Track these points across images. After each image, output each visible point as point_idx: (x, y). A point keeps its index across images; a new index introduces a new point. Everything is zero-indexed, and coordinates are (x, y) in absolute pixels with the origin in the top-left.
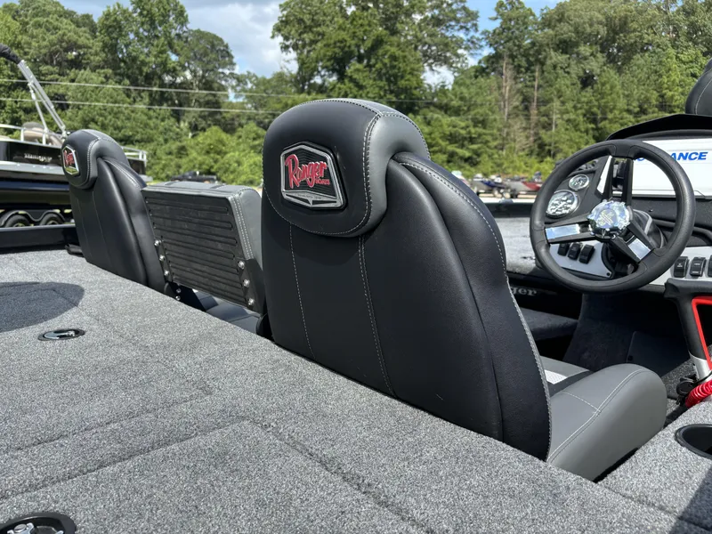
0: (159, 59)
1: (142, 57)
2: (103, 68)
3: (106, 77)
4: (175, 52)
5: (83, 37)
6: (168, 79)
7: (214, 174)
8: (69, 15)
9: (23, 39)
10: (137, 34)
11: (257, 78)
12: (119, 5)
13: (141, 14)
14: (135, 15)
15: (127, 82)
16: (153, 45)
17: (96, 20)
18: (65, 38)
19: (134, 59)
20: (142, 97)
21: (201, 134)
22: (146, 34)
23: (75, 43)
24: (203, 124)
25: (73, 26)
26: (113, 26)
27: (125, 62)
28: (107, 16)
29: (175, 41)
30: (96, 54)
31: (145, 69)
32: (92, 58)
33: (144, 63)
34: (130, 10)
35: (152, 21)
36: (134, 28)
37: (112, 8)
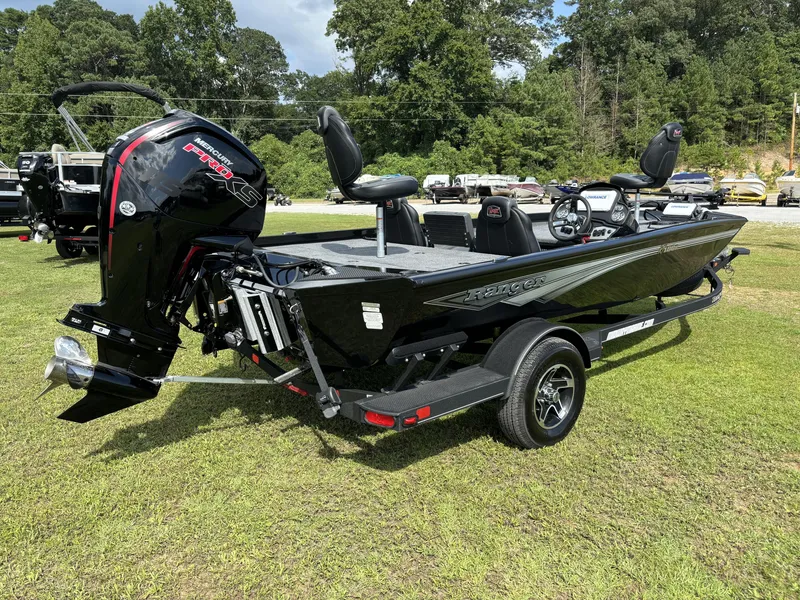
0: (207, 63)
1: (189, 61)
2: (147, 74)
3: (152, 84)
4: (223, 54)
5: (125, 41)
6: (216, 83)
8: (107, 16)
9: (62, 44)
10: (182, 36)
12: (162, 5)
13: (185, 13)
14: (179, 15)
15: (173, 88)
16: (199, 47)
17: (137, 21)
18: (107, 42)
19: (181, 63)
21: (255, 143)
22: (191, 35)
23: (117, 47)
24: (257, 132)
25: (114, 29)
26: (158, 25)
27: (171, 67)
28: (150, 16)
29: (223, 42)
30: (140, 59)
31: (193, 75)
32: (136, 63)
33: (190, 67)
34: (174, 10)
35: (197, 21)
36: (179, 29)
37: (154, 8)
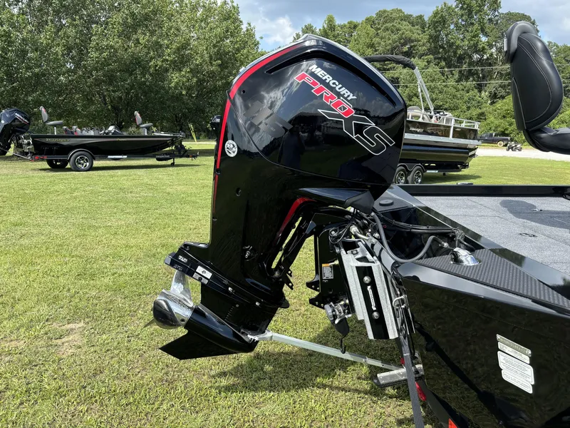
0: (472, 42)
1: (458, 42)
2: (426, 55)
3: (429, 62)
4: (486, 35)
5: (416, 33)
6: (476, 57)
7: (507, 135)
8: (407, 18)
9: (376, 40)
10: (456, 25)
11: (557, 46)
12: (445, 4)
13: (462, 8)
14: (456, 10)
15: (443, 63)
16: (468, 31)
17: (426, 19)
18: (403, 36)
19: (451, 45)
20: (453, 74)
21: (500, 101)
22: (463, 23)
23: (410, 39)
24: (503, 92)
25: (410, 26)
26: (440, 20)
27: (444, 48)
28: (436, 14)
29: (487, 25)
30: (424, 45)
31: (460, 52)
32: (420, 48)
33: (458, 47)
34: (454, 6)
35: (470, 12)
36: (455, 20)
37: (440, 8)
